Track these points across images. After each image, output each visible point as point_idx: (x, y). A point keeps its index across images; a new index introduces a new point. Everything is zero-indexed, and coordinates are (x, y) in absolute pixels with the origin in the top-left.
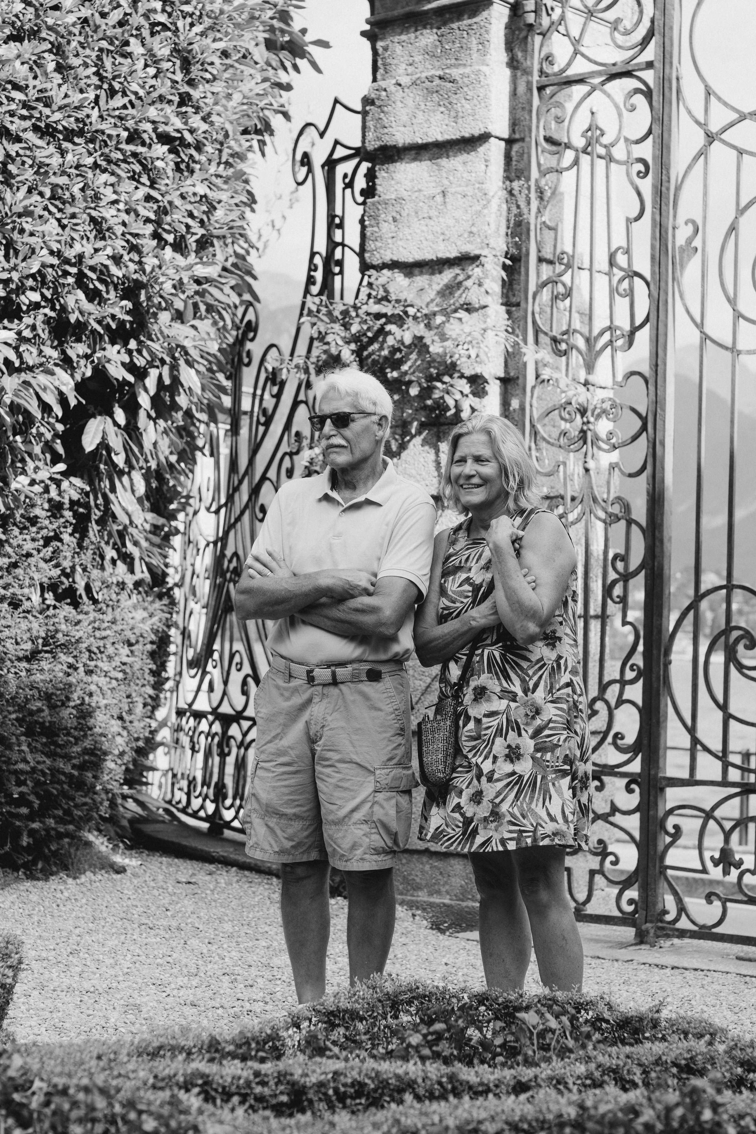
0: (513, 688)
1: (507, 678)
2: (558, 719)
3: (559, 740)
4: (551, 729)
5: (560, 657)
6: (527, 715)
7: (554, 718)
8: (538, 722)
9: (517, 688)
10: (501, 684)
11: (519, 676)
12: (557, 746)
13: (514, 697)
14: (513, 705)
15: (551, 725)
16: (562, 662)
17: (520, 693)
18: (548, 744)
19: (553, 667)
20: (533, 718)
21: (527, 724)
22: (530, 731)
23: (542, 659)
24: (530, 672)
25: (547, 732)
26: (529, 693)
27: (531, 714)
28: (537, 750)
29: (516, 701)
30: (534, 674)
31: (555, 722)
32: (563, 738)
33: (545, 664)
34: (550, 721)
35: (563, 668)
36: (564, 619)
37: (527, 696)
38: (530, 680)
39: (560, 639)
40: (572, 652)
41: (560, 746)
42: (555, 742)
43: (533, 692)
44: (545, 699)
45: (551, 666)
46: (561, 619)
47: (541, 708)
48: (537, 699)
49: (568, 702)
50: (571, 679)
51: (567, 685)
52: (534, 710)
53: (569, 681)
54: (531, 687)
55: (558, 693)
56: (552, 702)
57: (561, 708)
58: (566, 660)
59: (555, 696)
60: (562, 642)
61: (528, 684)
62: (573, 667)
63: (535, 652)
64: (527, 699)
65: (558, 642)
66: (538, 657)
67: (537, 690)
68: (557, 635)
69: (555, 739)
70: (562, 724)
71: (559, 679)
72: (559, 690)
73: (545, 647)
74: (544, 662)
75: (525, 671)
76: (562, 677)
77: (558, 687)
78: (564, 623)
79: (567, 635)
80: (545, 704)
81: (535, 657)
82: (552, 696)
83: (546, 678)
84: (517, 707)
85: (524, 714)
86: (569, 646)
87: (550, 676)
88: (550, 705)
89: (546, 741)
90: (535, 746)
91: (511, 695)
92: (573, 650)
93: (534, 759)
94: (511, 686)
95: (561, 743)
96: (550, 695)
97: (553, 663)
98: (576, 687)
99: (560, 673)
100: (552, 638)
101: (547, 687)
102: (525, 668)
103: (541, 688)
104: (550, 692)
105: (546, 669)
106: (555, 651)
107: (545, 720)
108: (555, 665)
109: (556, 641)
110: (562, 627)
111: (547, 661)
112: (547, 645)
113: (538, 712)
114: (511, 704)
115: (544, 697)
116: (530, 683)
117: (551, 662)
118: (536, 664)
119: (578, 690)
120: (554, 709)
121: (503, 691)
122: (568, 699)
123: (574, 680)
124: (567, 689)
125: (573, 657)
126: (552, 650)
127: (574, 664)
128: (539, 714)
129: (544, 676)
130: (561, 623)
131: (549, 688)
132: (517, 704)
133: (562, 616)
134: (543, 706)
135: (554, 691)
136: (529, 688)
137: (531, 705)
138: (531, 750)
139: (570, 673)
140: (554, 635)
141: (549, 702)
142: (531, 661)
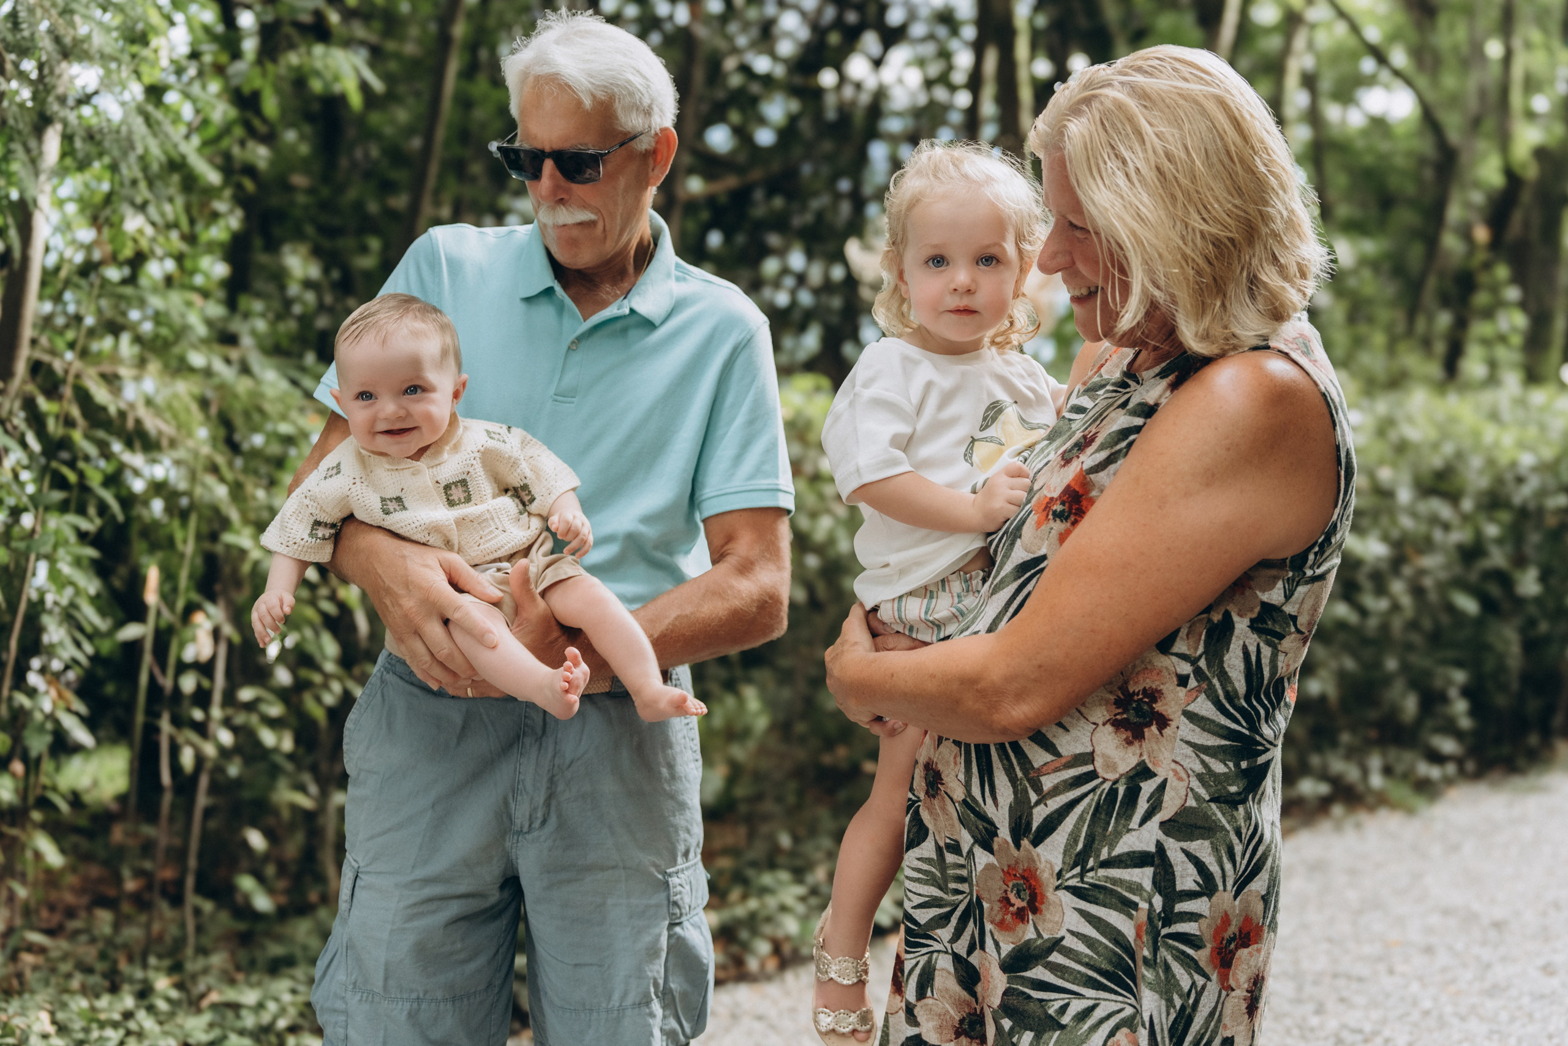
0: (989, 809)
1: (986, 774)
3: (1063, 1009)
4: (1054, 968)
5: (1143, 772)
6: (1006, 901)
7: (1070, 942)
8: (1030, 934)
9: (1000, 816)
10: (968, 786)
11: (1013, 780)
13: (986, 838)
14: (982, 858)
15: (1056, 957)
16: (1148, 787)
17: (1004, 833)
18: (1032, 1007)
19: (1113, 792)
20: (1020, 916)
21: (1001, 925)
22: (1007, 948)
23: (1088, 758)
24: (1048, 782)
25: (1038, 973)
26: (1025, 843)
27: (1019, 903)
28: (1005, 1009)
29: (991, 851)
30: (1056, 791)
31: (1068, 952)
32: (1077, 1006)
33: (1092, 775)
34: (1056, 944)
35: (1142, 806)
36: (1198, 673)
37: (1018, 846)
38: (1037, 803)
39: (1163, 722)
40: (1199, 768)
41: (1062, 1027)
42: (1051, 1011)
43: (1036, 843)
44: (1059, 875)
45: (1107, 786)
46: (1186, 668)
47: (1043, 896)
48: (1042, 865)
49: (1135, 906)
50: (1159, 845)
51: (1139, 859)
52: (1026, 895)
53: (1152, 848)
54: (1035, 825)
55: (1102, 872)
56: (1076, 892)
57: (1099, 919)
58: (1162, 786)
59: (1090, 877)
60: (1167, 731)
61: (1030, 815)
62: (1184, 811)
63: (1074, 732)
64: (1015, 853)
65: (1154, 728)
66: (1079, 749)
67: (1048, 840)
68: (1158, 707)
69: (1055, 1002)
70: (1087, 965)
71: (1118, 835)
72: (1105, 864)
73: (1109, 728)
74: (1090, 768)
75: (1032, 774)
76: (1129, 830)
77: (1104, 854)
78: (1193, 683)
79: (1192, 717)
80: (1057, 888)
81: (1070, 744)
82: (1082, 875)
83: (1081, 818)
84: (989, 867)
85: (999, 893)
86: (1189, 751)
87: (1094, 815)
88: (1066, 897)
89: (1029, 997)
90: (1005, 994)
91: (981, 825)
92: (1203, 762)
93: (999, 1028)
94: (989, 800)
95: (1066, 1020)
96: (1078, 870)
97: (1116, 782)
98: (1178, 870)
99: (1130, 817)
100: (1138, 711)
101: (1076, 842)
102: (1036, 765)
103: (1059, 838)
104: (1080, 860)
105: (1093, 790)
106: (1135, 748)
107: (1046, 936)
108: (1121, 790)
109: (1149, 725)
110: (1182, 692)
111: (1099, 770)
112: (1117, 724)
113: (1035, 904)
114: (978, 851)
115: (1057, 869)
116: (1035, 811)
117: (1112, 776)
118: (1069, 765)
119: (1186, 878)
120: (1076, 915)
121: (969, 804)
122: (1136, 899)
123: (1174, 849)
124: (1137, 871)
125: (1195, 784)
126: (1129, 743)
127: (1192, 803)
128: (1035, 910)
129: (1079, 809)
130: (1183, 681)
131: (1080, 846)
132: (992, 859)
133: (1193, 661)
134: (1050, 895)
135: (1091, 863)
136: (1029, 824)
137: (1023, 877)
138: (996, 1001)
139: (1162, 824)
140: (1150, 704)
141: (1067, 888)
142: (1057, 754)
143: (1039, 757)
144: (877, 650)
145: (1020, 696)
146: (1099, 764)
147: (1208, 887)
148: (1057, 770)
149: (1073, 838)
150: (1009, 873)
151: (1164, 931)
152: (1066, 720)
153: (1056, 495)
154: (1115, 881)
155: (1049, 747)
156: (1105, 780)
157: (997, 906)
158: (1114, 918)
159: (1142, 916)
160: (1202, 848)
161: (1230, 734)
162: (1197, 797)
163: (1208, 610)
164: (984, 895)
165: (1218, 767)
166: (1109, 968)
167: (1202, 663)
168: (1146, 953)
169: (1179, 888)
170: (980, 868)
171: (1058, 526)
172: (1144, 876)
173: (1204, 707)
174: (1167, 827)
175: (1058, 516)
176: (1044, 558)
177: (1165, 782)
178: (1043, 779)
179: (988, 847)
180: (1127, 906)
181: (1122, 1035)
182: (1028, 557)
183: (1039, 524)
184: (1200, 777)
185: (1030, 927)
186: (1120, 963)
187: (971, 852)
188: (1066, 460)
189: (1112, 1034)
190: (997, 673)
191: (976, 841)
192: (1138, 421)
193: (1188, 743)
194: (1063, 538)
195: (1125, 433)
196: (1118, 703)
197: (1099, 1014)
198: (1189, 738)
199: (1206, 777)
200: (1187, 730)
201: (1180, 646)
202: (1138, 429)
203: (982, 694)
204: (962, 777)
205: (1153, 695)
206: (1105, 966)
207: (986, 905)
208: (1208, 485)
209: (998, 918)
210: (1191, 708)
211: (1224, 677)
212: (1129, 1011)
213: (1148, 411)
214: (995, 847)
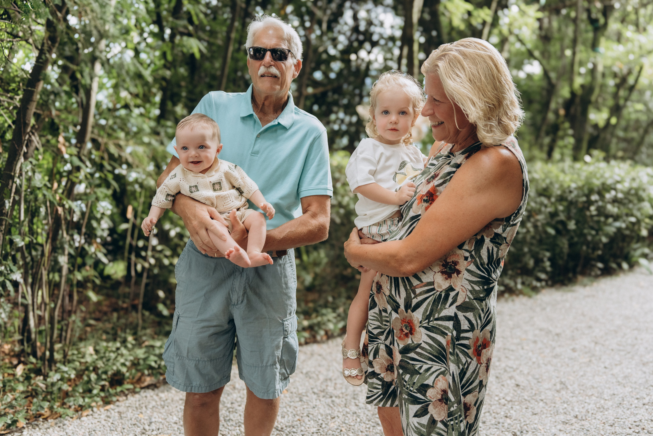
0: (398, 299)
1: (397, 287)
2: (427, 347)
3: (421, 368)
4: (418, 354)
5: (451, 289)
6: (402, 330)
7: (424, 345)
8: (410, 342)
9: (401, 301)
10: (391, 290)
11: (406, 290)
12: (417, 372)
13: (396, 308)
14: (394, 315)
15: (418, 350)
16: (452, 294)
17: (402, 307)
18: (410, 366)
19: (440, 295)
20: (407, 335)
21: (400, 338)
22: (401, 346)
23: (432, 283)
24: (418, 291)
25: (412, 355)
26: (409, 311)
27: (406, 331)
28: (401, 366)
29: (397, 313)
30: (421, 294)
31: (423, 349)
32: (425, 367)
33: (433, 289)
34: (419, 346)
35: (450, 300)
36: (472, 256)
37: (407, 312)
38: (414, 298)
39: (459, 272)
40: (470, 288)
41: (420, 374)
42: (416, 368)
43: (413, 311)
44: (421, 322)
45: (438, 293)
46: (467, 254)
47: (415, 329)
48: (415, 319)
49: (446, 334)
50: (456, 314)
51: (448, 318)
52: (409, 328)
53: (453, 315)
54: (413, 305)
55: (435, 322)
56: (426, 328)
57: (434, 338)
58: (457, 294)
59: (431, 324)
60: (460, 275)
61: (411, 301)
62: (464, 302)
63: (428, 274)
64: (406, 314)
65: (455, 274)
66: (429, 280)
67: (417, 310)
68: (457, 267)
69: (418, 365)
70: (429, 353)
71: (441, 310)
72: (437, 319)
73: (440, 274)
74: (433, 287)
75: (413, 288)
76: (445, 308)
77: (436, 316)
78: (469, 259)
79: (469, 271)
80: (420, 327)
81: (426, 279)
82: (428, 323)
83: (429, 304)
84: (396, 318)
85: (400, 327)
86: (467, 282)
87: (433, 303)
88: (423, 331)
89: (409, 363)
90: (400, 361)
91: (394, 304)
92: (472, 286)
93: (398, 372)
94: (398, 296)
95: (421, 371)
96: (427, 321)
97: (441, 292)
98: (462, 323)
99: (446, 304)
100: (450, 268)
101: (427, 311)
102: (414, 285)
103: (421, 310)
104: (428, 318)
105: (433, 294)
106: (449, 281)
107: (415, 343)
108: (443, 295)
109: (454, 273)
110: (465, 262)
111: (436, 288)
112: (443, 273)
113: (412, 331)
114: (393, 313)
115: (420, 320)
116: (413, 300)
117: (440, 290)
118: (425, 286)
119: (465, 325)
120: (426, 336)
121: (391, 297)
122: (447, 332)
123: (461, 315)
124: (447, 322)
125: (469, 293)
126: (446, 279)
127: (467, 300)
128: (412, 334)
129: (428, 301)
130: (466, 258)
131: (428, 313)
132: (398, 316)
133: (470, 252)
134: (417, 329)
135: (432, 319)
136: (411, 305)
137: (408, 322)
138: (397, 363)
139: (457, 307)
140: (454, 266)
141: (423, 327)
142: (421, 282)
143: (415, 282)
144: (362, 244)
145: (410, 262)
146: (436, 286)
147: (472, 328)
148: (421, 287)
149: (426, 310)
150: (403, 321)
151: (457, 343)
152: (425, 271)
153: (424, 194)
154: (440, 325)
155: (419, 279)
156: (438, 291)
157: (399, 332)
158: (439, 338)
159: (449, 338)
160: (470, 315)
161: (481, 277)
162: (469, 298)
163: (476, 235)
164: (395, 327)
165: (477, 288)
166: (437, 354)
167: (473, 253)
168: (451, 350)
169: (462, 328)
170: (393, 318)
171: (425, 205)
172: (450, 324)
173: (472, 267)
174: (458, 308)
175: (425, 201)
176: (420, 215)
177: (458, 293)
178: (416, 290)
179: (396, 312)
180: (444, 334)
181: (440, 377)
182: (415, 214)
183: (418, 204)
184: (470, 291)
185: (410, 339)
186: (440, 353)
187: (391, 313)
188: (428, 182)
189: (437, 377)
190: (402, 254)
191: (393, 309)
192: (454, 169)
193: (467, 280)
194: (427, 209)
195: (449, 173)
196: (443, 265)
197: (433, 370)
198: (467, 278)
199: (473, 291)
200: (466, 275)
201: (466, 247)
202: (454, 172)
203: (397, 261)
204: (389, 287)
205: (456, 263)
206: (435, 354)
207: (395, 331)
208: (478, 192)
209: (399, 336)
210: (469, 268)
211: (480, 257)
212: (443, 369)
213: (458, 166)
214: (399, 312)
